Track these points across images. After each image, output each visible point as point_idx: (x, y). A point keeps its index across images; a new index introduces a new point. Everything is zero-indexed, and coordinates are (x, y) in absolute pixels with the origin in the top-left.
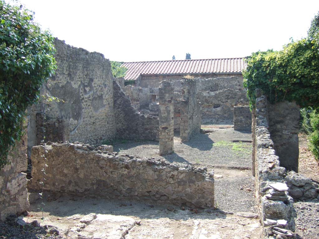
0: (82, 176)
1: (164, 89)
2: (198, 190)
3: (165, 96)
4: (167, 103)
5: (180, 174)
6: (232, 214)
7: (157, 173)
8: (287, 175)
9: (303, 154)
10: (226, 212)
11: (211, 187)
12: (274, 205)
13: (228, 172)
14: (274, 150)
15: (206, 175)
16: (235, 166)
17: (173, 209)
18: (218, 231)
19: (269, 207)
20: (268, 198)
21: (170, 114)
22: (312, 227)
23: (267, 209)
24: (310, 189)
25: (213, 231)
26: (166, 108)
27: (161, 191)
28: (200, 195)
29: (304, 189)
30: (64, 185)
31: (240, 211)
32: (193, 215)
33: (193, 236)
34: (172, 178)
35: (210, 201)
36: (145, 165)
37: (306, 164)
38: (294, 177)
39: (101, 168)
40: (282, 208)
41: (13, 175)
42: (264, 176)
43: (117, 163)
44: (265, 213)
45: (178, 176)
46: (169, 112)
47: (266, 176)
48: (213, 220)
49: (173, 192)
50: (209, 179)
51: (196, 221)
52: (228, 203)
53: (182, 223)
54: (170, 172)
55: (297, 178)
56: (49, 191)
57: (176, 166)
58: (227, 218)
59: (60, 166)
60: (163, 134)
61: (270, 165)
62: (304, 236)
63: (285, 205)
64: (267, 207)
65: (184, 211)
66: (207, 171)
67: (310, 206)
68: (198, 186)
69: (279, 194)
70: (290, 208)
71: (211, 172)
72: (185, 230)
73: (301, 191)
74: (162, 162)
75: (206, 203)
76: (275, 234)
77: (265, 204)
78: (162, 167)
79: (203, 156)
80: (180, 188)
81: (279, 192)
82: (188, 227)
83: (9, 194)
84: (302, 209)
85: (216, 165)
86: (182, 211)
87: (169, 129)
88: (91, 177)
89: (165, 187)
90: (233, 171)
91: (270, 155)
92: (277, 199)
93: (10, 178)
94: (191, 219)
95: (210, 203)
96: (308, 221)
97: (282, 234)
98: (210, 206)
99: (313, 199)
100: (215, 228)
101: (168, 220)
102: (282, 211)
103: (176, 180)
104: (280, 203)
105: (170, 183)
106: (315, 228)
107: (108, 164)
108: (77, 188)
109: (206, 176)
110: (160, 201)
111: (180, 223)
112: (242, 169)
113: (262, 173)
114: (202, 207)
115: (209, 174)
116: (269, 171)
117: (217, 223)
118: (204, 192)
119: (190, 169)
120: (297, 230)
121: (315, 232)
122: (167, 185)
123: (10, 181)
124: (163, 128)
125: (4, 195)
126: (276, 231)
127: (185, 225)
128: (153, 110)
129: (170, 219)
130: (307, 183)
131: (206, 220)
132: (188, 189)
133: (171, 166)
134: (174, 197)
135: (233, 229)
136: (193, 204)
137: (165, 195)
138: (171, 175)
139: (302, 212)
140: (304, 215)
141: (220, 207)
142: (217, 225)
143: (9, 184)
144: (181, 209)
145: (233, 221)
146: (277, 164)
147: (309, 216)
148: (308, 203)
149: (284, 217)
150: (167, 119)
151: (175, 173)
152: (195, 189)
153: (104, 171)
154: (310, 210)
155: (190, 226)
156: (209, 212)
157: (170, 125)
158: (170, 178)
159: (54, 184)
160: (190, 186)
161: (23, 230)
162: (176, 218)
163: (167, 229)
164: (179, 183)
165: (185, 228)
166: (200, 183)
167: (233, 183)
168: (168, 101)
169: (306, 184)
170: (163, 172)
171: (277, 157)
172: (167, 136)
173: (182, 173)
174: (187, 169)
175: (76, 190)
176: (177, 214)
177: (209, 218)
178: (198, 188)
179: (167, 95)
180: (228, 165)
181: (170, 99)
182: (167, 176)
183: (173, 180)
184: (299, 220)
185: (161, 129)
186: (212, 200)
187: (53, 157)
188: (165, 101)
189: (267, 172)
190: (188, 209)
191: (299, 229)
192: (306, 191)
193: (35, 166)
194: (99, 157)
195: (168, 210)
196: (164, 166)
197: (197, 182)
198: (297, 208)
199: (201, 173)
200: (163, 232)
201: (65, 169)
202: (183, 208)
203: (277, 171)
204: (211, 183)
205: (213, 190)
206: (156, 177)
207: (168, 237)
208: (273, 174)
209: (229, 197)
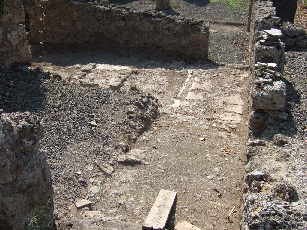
0: (79, 28)
2: (193, 42)
5: (176, 26)
6: (224, 65)
7: (153, 25)
8: (282, 25)
9: (300, 12)
10: (218, 63)
11: (206, 40)
12: (266, 50)
13: (224, 27)
14: (271, 3)
15: (202, 27)
16: (230, 22)
17: (169, 60)
18: (210, 79)
19: (261, 52)
20: (261, 43)
22: (299, 73)
23: (259, 54)
24: (303, 39)
25: (206, 79)
27: (157, 43)
28: (195, 47)
29: (297, 39)
30: (63, 38)
31: (232, 63)
32: (188, 65)
33: (187, 83)
34: (168, 30)
35: (204, 53)
36: (142, 17)
37: (302, 21)
38: (289, 27)
39: (99, 20)
40: (274, 52)
41: (12, 26)
42: (259, 26)
43: (114, 15)
44: (257, 57)
45: (174, 29)
47: (261, 26)
48: (206, 70)
49: (168, 44)
50: (204, 31)
51: (190, 71)
52: (221, 56)
53: (176, 72)
54: (166, 24)
55: (292, 28)
56: (49, 43)
57: (172, 18)
58: (219, 68)
59: (57, 18)
61: (267, 15)
62: (291, 80)
63: (277, 49)
64: (260, 52)
65: (179, 62)
66: (202, 24)
67: (300, 55)
68: (193, 38)
69: (272, 39)
70: (281, 53)
71: (207, 24)
72: (179, 79)
73: (294, 41)
74: (159, 14)
75: (200, 55)
76: (265, 75)
77: (258, 48)
78: (158, 19)
79: (199, 11)
80: (176, 40)
81: (272, 38)
82: (182, 76)
83: (11, 45)
84: (292, 57)
85: (212, 21)
86: (177, 62)
88: (89, 29)
89: (161, 39)
90: (229, 27)
91: (267, 6)
92: (270, 44)
93: (9, 29)
94: (185, 69)
95: (204, 55)
96: (296, 68)
97: (271, 75)
98: (203, 57)
99: (304, 49)
100: (208, 77)
101: (164, 70)
102: (273, 55)
103: (172, 32)
104: (272, 47)
105: (166, 36)
106: (302, 74)
107: (105, 16)
108: (76, 40)
109: (202, 29)
110: (156, 52)
111: (175, 72)
112: (237, 25)
113: (257, 23)
114: (196, 59)
115: (205, 26)
116: (265, 21)
117: (210, 73)
118: (198, 45)
119: (186, 21)
120: (285, 75)
121: (302, 77)
122: (163, 37)
123: (10, 32)
125: (5, 45)
126: (265, 72)
127: (179, 74)
129: (165, 69)
130: (301, 34)
131: (199, 70)
132: (183, 42)
133: (167, 18)
134: (170, 48)
135: (224, 78)
136: (188, 55)
137: (161, 47)
138: (167, 27)
139: (292, 60)
140: (293, 62)
141: (214, 59)
142: (209, 75)
143: (9, 35)
144: (176, 61)
145: (224, 71)
146: (274, 15)
147: (298, 64)
148: (298, 53)
149: (275, 61)
151: (172, 25)
152: (190, 41)
153: (101, 23)
154: (300, 58)
155: (184, 75)
156: (203, 64)
158: (166, 30)
159: (53, 37)
160: (185, 38)
161: (28, 75)
162: (171, 68)
163: (163, 78)
164: (175, 35)
165: (179, 77)
166: (195, 36)
167: (227, 38)
169: (299, 34)
170: (159, 24)
171: (274, 8)
173: (178, 25)
174: (183, 21)
175: (75, 42)
176: (172, 65)
177: (202, 69)
178: (193, 40)
180: (223, 21)
182: (164, 28)
183: (169, 32)
184: (288, 66)
186: (206, 52)
187: (49, 9)
189: (262, 22)
190: (183, 61)
191: (287, 74)
192: (299, 41)
193: (32, 19)
194: (95, 9)
195: (164, 61)
196: (161, 18)
197: (192, 35)
198: (288, 56)
199: (197, 26)
200: (159, 80)
201: (63, 22)
202: (178, 59)
203: (273, 21)
204: (206, 35)
205: (208, 42)
206: (152, 29)
207: (164, 84)
208: (268, 24)
209: (222, 51)
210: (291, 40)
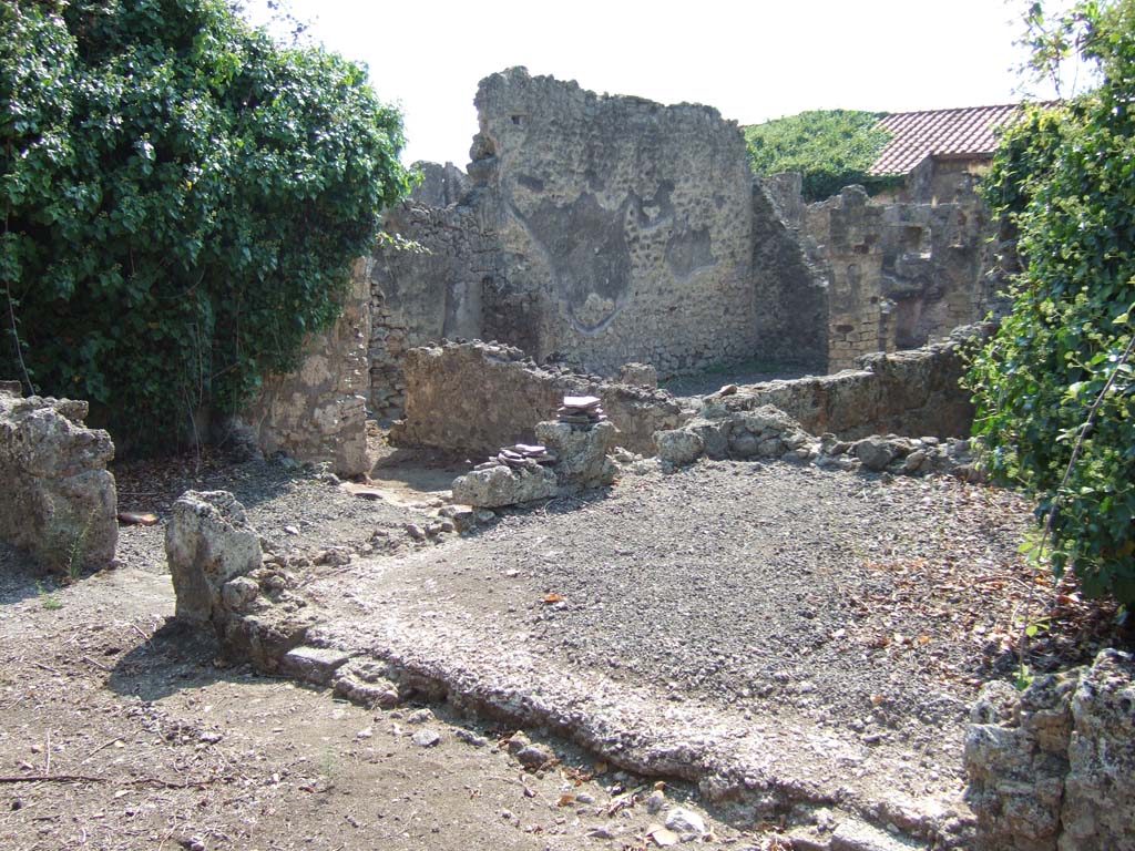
0: (494, 417)
1: (846, 213)
3: (847, 232)
4: (852, 253)
7: (636, 418)
21: (859, 286)
26: (849, 267)
29: (761, 437)
30: (462, 437)
36: (614, 398)
39: (531, 401)
41: (328, 396)
43: (560, 391)
46: (856, 281)
54: (662, 417)
56: (435, 448)
57: (675, 405)
59: (456, 392)
60: (839, 344)
73: (754, 441)
74: (652, 395)
83: (320, 432)
87: (856, 330)
88: (512, 422)
93: (321, 401)
107: (544, 393)
108: (485, 444)
123: (323, 406)
124: (840, 328)
125: (306, 430)
128: (908, 275)
138: (662, 424)
143: (318, 412)
150: (850, 303)
151: (673, 420)
153: (535, 408)
157: (858, 320)
159: (444, 434)
168: (857, 247)
170: (646, 417)
172: (850, 353)
175: (484, 448)
179: (853, 230)
181: (862, 243)
182: (655, 426)
185: (833, 330)
187: (443, 373)
188: (847, 247)
194: (526, 376)
196: (654, 403)
201: (465, 401)
206: (634, 429)
210: (751, 439)
